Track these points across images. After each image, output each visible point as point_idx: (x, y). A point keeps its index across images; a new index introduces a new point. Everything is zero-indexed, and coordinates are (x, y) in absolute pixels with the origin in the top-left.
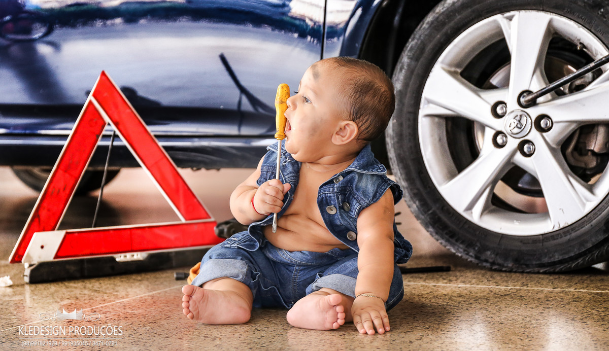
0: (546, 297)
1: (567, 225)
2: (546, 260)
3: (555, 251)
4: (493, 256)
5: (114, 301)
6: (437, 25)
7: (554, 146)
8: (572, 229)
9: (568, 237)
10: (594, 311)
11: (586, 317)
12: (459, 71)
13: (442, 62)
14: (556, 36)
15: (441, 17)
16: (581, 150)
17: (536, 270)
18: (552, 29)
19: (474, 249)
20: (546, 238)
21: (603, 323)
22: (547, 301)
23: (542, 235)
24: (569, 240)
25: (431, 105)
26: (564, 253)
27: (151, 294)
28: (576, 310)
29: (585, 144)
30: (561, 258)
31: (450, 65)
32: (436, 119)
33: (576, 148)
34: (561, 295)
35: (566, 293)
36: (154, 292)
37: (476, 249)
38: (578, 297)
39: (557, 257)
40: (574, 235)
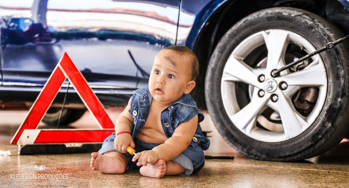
0: (279, 170)
1: (293, 138)
2: (282, 155)
3: (287, 150)
4: (256, 152)
6: (232, 36)
7: (288, 97)
8: (296, 140)
9: (293, 143)
10: (302, 177)
11: (298, 179)
12: (243, 59)
13: (234, 54)
14: (291, 43)
15: (235, 32)
16: (301, 100)
17: (277, 159)
18: (289, 40)
19: (246, 148)
20: (283, 143)
21: (306, 181)
22: (280, 172)
23: (281, 142)
24: (294, 145)
25: (228, 76)
26: (291, 152)
27: (79, 161)
28: (294, 176)
29: (304, 97)
30: (289, 154)
31: (238, 56)
32: (231, 83)
33: (299, 99)
34: (288, 170)
35: (290, 169)
37: (248, 148)
38: (296, 171)
39: (288, 153)
40: (296, 142)
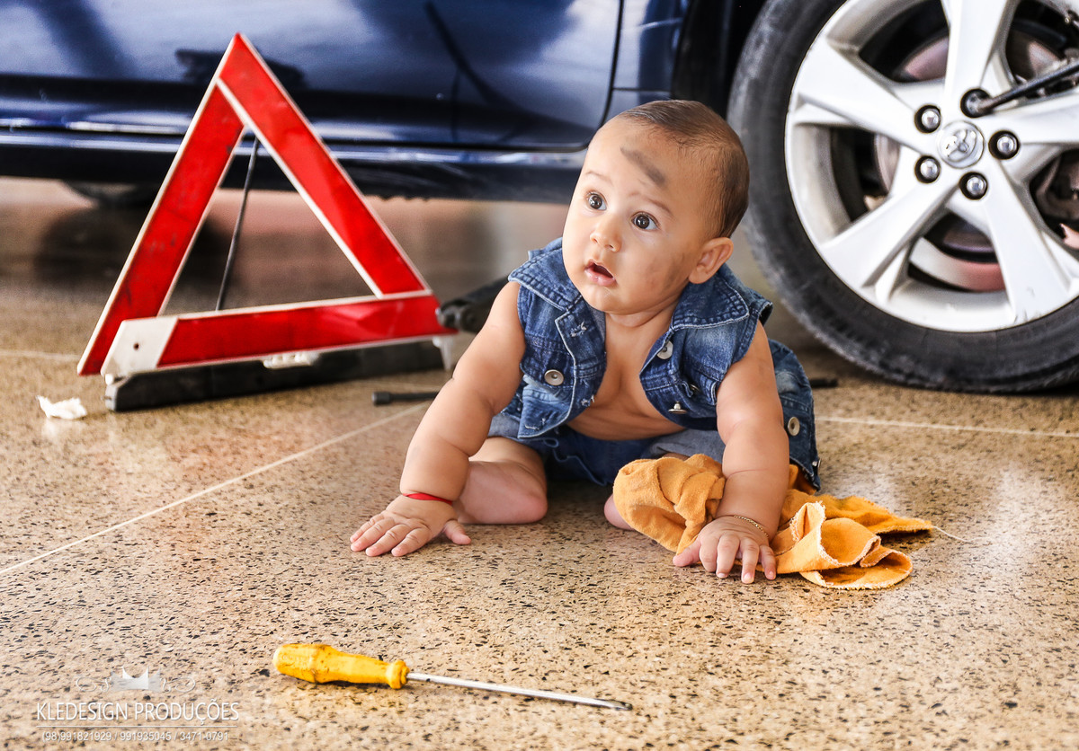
0: (1029, 450)
1: (1038, 317)
3: (1019, 358)
4: (911, 363)
5: (280, 458)
7: (1018, 182)
8: (1048, 324)
9: (1040, 336)
12: (857, 49)
13: (830, 36)
16: (1062, 189)
17: (983, 388)
19: (879, 351)
20: (1003, 337)
23: (996, 331)
24: (1044, 342)
25: (808, 106)
26: (1033, 363)
27: (340, 439)
29: (1068, 181)
30: (1027, 370)
31: (843, 40)
32: (815, 131)
33: (1053, 187)
36: (346, 436)
37: (883, 351)
39: (1021, 369)
40: (1050, 332)
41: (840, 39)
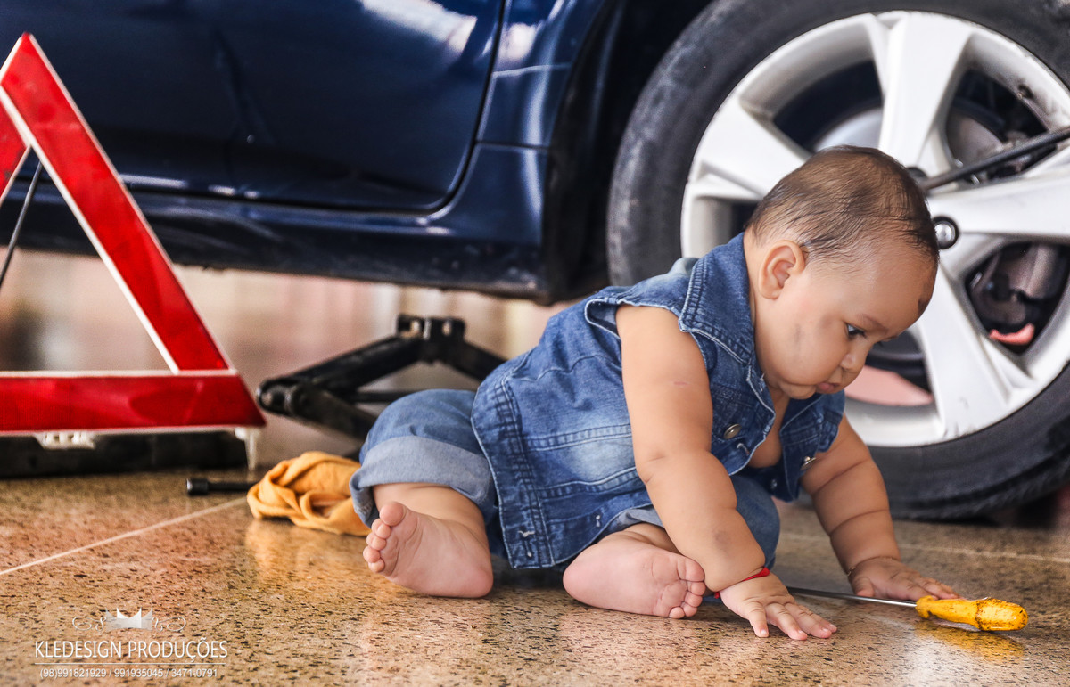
1: (971, 431)
12: (770, 114)
13: (743, 95)
18: (970, 56)
20: (930, 453)
23: (923, 447)
26: (964, 485)
29: (1009, 279)
32: (718, 206)
41: (754, 102)
